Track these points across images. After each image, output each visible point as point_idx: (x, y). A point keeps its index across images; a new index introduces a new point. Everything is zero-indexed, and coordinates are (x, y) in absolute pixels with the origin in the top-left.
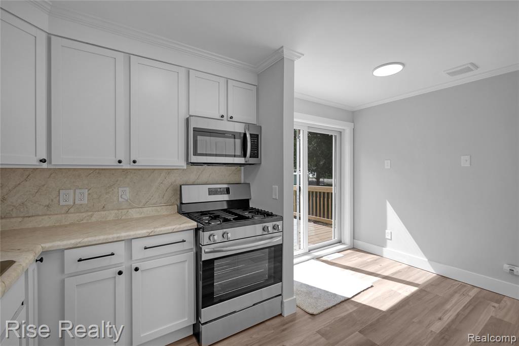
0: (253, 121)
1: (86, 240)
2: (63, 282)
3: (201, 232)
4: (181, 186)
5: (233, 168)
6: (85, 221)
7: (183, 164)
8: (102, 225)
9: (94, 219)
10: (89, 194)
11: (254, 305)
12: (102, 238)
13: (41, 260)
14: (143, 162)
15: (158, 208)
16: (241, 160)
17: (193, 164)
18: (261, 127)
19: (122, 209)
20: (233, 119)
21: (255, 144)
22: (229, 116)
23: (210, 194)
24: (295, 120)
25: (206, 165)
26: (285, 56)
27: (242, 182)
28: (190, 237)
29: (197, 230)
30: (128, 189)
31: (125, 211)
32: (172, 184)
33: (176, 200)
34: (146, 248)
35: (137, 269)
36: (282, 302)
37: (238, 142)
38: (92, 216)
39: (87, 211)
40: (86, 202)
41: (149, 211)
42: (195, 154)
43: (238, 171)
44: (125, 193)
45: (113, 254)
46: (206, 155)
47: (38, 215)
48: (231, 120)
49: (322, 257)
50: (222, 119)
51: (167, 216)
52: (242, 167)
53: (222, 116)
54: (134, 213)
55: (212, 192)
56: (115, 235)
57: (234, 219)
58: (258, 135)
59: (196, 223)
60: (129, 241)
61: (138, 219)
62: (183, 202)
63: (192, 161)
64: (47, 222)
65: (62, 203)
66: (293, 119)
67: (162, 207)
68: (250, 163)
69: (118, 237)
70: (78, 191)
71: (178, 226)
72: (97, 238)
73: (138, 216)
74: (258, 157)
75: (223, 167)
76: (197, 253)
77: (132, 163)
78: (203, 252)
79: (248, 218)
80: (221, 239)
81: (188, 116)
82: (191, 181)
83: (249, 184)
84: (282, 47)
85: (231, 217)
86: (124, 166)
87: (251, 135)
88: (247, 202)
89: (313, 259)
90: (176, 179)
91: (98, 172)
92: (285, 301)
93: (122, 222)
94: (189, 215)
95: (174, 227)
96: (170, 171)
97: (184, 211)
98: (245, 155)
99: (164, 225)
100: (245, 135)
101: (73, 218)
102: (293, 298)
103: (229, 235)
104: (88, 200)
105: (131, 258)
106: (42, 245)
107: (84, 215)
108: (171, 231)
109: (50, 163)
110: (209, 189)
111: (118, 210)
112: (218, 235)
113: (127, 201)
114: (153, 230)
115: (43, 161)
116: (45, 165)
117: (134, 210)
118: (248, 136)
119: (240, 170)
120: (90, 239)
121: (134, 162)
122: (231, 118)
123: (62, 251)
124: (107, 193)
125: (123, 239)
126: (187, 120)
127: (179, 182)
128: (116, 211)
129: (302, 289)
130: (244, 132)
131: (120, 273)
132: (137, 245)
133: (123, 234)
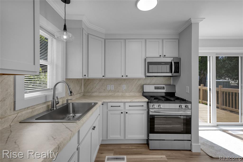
0: (177, 56)
1: (113, 100)
2: (107, 112)
3: (149, 103)
4: (143, 85)
5: (167, 78)
6: (113, 95)
7: (143, 76)
8: (118, 97)
9: (115, 95)
10: (114, 87)
11: (174, 140)
12: (117, 100)
13: (103, 104)
14: (130, 76)
15: (135, 93)
16: (170, 74)
17: (148, 76)
18: (180, 58)
19: (123, 92)
20: (166, 56)
21: (177, 67)
22: (164, 55)
23: (155, 89)
24: (199, 51)
25: (154, 77)
26: (192, 22)
27: (172, 84)
28: (145, 105)
29: (148, 102)
30: (125, 86)
31: (124, 93)
32: (140, 84)
33: (142, 91)
34: (130, 106)
35: (127, 113)
36: (191, 145)
37: (168, 66)
38: (115, 94)
39: (114, 92)
40: (113, 89)
41: (132, 94)
42: (148, 72)
43: (169, 79)
44: (124, 87)
45: (120, 106)
46: (152, 73)
47: (102, 92)
48: (165, 57)
49: (228, 131)
50: (160, 57)
51: (138, 96)
52: (172, 77)
53: (160, 56)
54: (127, 94)
55: (156, 88)
56: (121, 100)
57: (164, 100)
58: (179, 62)
59: (147, 100)
60: (125, 103)
61: (128, 96)
62: (144, 91)
63: (147, 75)
64: (104, 94)
65: (108, 89)
66: (198, 51)
67: (137, 93)
68: (174, 75)
69: (121, 101)
70: (111, 86)
71: (141, 100)
72: (116, 100)
73: (128, 95)
74: (179, 73)
75: (162, 78)
76: (148, 111)
77: (126, 77)
78: (150, 111)
79: (172, 100)
80: (157, 107)
81: (146, 58)
82: (148, 83)
83: (175, 85)
84: (190, 18)
85: (163, 99)
86: (124, 77)
87: (174, 62)
88: (174, 93)
89: (220, 130)
90: (142, 82)
91: (117, 80)
92: (193, 144)
93: (123, 97)
94: (146, 97)
95: (139, 100)
96: (139, 79)
97: (145, 95)
98: (171, 72)
99: (136, 99)
100: (171, 63)
101: (110, 94)
102: (198, 144)
103: (161, 106)
104: (114, 89)
105: (125, 109)
106: (103, 100)
107: (113, 93)
108: (138, 101)
109: (105, 77)
110: (155, 87)
111: (122, 92)
112: (156, 105)
113: (125, 90)
114: (132, 100)
115: (103, 76)
116: (104, 78)
117: (127, 93)
118: (173, 63)
119: (171, 79)
120: (114, 100)
121: (127, 76)
122: (165, 56)
123: (107, 103)
124: (119, 87)
125: (123, 102)
126: (145, 59)
127: (142, 84)
128: (122, 93)
129: (207, 143)
130: (171, 61)
131: (122, 113)
132: (127, 105)
133: (123, 100)
